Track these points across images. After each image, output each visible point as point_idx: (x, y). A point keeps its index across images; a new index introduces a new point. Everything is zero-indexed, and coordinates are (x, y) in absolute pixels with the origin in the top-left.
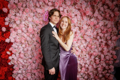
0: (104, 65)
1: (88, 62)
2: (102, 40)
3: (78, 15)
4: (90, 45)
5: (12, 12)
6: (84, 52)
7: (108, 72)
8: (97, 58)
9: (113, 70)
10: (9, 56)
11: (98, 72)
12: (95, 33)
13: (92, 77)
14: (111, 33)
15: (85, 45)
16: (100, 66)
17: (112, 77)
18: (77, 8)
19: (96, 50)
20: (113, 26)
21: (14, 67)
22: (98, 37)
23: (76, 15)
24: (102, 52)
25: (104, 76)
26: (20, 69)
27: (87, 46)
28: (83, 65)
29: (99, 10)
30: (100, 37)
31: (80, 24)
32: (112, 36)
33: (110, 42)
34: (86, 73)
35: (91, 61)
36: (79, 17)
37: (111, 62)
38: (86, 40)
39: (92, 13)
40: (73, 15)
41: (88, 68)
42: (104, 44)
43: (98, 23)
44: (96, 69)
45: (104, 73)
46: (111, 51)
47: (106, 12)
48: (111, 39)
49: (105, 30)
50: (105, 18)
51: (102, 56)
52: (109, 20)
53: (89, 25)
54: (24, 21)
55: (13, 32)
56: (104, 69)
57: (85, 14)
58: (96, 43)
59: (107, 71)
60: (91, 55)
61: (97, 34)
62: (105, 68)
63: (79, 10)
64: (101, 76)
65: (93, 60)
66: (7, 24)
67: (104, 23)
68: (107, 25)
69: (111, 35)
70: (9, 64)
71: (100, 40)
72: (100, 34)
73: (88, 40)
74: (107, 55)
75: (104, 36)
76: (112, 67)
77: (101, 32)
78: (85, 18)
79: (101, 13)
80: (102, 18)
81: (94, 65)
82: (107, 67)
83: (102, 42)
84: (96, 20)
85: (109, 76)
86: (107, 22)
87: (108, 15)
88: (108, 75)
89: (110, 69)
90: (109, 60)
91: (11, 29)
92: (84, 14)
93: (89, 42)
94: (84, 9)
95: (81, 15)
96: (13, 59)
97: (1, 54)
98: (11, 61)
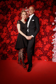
21: (54, 46)
66: (55, 21)
70: (52, 43)
96: (54, 41)
97: (49, 37)
98: (53, 42)
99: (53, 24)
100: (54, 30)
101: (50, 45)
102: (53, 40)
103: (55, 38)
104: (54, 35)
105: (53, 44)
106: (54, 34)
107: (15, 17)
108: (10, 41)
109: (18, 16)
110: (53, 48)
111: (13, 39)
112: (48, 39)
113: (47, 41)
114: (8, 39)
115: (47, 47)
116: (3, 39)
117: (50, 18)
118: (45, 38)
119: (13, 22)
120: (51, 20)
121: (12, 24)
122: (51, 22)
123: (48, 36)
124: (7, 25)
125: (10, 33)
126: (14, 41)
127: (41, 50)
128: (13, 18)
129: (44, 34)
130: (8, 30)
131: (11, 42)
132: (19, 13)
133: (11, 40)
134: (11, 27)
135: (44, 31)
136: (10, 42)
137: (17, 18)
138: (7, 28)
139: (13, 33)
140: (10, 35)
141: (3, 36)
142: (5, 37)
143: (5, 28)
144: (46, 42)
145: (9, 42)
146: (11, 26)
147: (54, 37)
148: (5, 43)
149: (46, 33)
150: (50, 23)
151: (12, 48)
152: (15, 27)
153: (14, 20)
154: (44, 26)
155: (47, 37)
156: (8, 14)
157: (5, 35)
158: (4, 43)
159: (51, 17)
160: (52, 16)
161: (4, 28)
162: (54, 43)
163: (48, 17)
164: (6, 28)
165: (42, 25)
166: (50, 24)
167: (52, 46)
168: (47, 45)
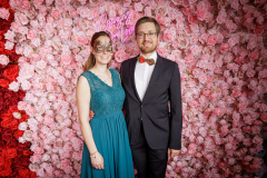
0: (240, 136)
1: (203, 131)
2: (236, 79)
3: (178, 22)
4: (208, 92)
5: (21, 19)
6: (193, 109)
7: (248, 153)
8: (223, 122)
9: (260, 148)
10: (19, 121)
11: (225, 153)
12: (219, 63)
13: (212, 164)
14: (257, 61)
15: (196, 91)
16: (231, 138)
17: (258, 163)
18: (176, 3)
19: (222, 103)
20: (262, 45)
21: (33, 148)
22: (227, 73)
23: (174, 22)
24: (235, 106)
25: (239, 162)
26: (45, 151)
27: (201, 93)
28: (192, 138)
29: (228, 8)
30: (231, 72)
31: (184, 42)
32: (257, 68)
33: (253, 83)
34: (199, 155)
35: (210, 128)
36: (181, 25)
37: (256, 130)
38: (197, 81)
39: (211, 16)
40: (167, 21)
41: (202, 146)
42: (239, 88)
43: (226, 40)
44: (222, 146)
45: (238, 154)
46: (257, 105)
47: (244, 13)
48: (256, 75)
49: (243, 54)
50: (242, 28)
51: (236, 116)
52: (252, 31)
53: (205, 45)
54: (51, 39)
55: (26, 65)
56: (240, 146)
57: (195, 17)
58: (220, 87)
59: (246, 150)
60: (210, 114)
61: (225, 64)
62: (241, 143)
63: (180, 8)
64: (232, 161)
65: (214, 126)
66: (9, 46)
67: (241, 38)
68: (246, 43)
69: (256, 65)
70: (21, 140)
71: (230, 80)
72: (231, 66)
73: (203, 79)
74: (246, 115)
75: (240, 69)
76: (258, 140)
77: (233, 61)
78: (195, 28)
79: (232, 14)
80: (236, 27)
81: (217, 136)
82: (246, 142)
83: (234, 83)
84: (221, 31)
85: (251, 162)
86: (247, 36)
87: (249, 20)
88: (249, 158)
89: (253, 146)
90: (252, 125)
91: (21, 60)
92: (192, 18)
93: (205, 85)
94: (192, 7)
95: (186, 20)
96: (28, 128)
97: (1, 119)
99: (4, 60)
101: (14, 150)
102: (22, 126)
167: (24, 149)
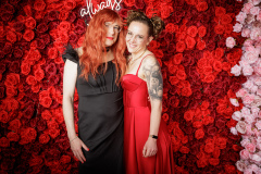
21: (244, 143)
26: (258, 150)
55: (251, 49)
66: (237, 28)
70: (233, 131)
91: (247, 43)
96: (243, 119)
97: (217, 105)
98: (238, 125)
99: (230, 42)
100: (235, 71)
101: (225, 140)
102: (237, 115)
103: (244, 109)
104: (239, 94)
105: (239, 137)
106: (239, 87)
107: (55, 24)
108: (39, 134)
109: (67, 20)
110: (238, 152)
111: (50, 123)
112: (213, 110)
113: (210, 120)
114: (28, 125)
115: (211, 151)
116: (8, 124)
117: (213, 16)
118: (198, 111)
119: (47, 46)
120: (219, 26)
121: (41, 59)
122: (222, 36)
123: (210, 101)
124: (23, 66)
125: (37, 95)
126: (58, 131)
127: (186, 168)
128: (48, 32)
129: (190, 94)
130: (26, 84)
131: (44, 139)
132: (69, 8)
133: (40, 129)
134: (41, 71)
135: (188, 79)
136: (37, 139)
137: (62, 29)
138: (23, 78)
139: (51, 95)
140: (36, 107)
141: (5, 113)
142: (16, 117)
143: (11, 80)
144: (205, 127)
145: (32, 138)
146: (39, 65)
147: (240, 101)
148: (17, 143)
149: (203, 85)
150: (216, 42)
151: (50, 164)
152: (55, 68)
153: (52, 40)
154: (187, 57)
155: (206, 104)
156: (24, 15)
157: (16, 106)
158: (11, 142)
159: (220, 12)
160: (224, 10)
161: (8, 77)
162: (241, 132)
163: (205, 16)
164: (18, 76)
165: (181, 50)
166: (216, 46)
167: (234, 142)
168: (209, 139)
